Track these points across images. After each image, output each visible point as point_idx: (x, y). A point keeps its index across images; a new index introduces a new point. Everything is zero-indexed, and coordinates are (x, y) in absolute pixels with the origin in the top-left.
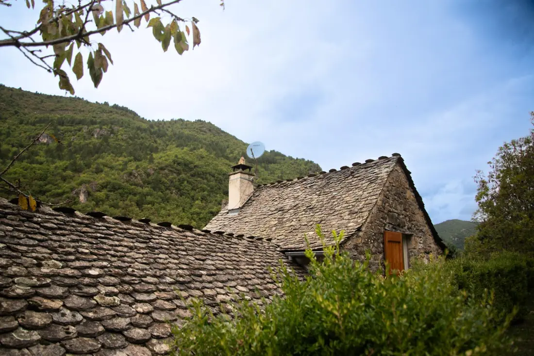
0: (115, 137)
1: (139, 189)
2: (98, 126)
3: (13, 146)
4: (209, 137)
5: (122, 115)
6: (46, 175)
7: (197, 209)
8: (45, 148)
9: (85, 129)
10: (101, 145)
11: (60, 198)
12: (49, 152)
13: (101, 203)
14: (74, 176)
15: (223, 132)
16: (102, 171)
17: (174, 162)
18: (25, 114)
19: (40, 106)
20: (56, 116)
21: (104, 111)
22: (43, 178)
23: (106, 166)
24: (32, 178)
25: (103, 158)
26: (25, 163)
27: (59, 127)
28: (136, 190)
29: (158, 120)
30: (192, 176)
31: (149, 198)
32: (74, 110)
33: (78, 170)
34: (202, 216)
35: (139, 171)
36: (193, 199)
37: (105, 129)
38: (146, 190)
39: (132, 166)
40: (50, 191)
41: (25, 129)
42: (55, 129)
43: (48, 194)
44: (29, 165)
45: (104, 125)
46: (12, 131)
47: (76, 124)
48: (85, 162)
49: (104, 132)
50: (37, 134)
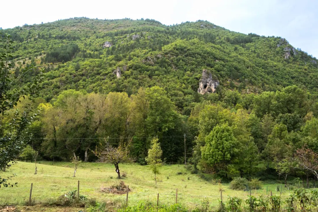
0: (144, 38)
1: (151, 67)
2: (135, 33)
3: (92, 51)
4: (205, 30)
5: (151, 25)
6: (101, 64)
7: (187, 77)
8: (107, 49)
9: (128, 36)
10: (135, 44)
11: (106, 76)
12: (108, 51)
13: (128, 77)
14: (116, 63)
16: (132, 59)
17: (174, 48)
18: (99, 33)
19: (107, 27)
20: (114, 31)
21: (141, 24)
22: (99, 66)
23: (135, 56)
24: (94, 67)
25: (134, 51)
27: (115, 37)
28: (149, 68)
30: (186, 56)
31: (157, 72)
32: (124, 26)
33: (119, 60)
34: (189, 80)
35: (152, 57)
36: (185, 70)
37: (138, 34)
38: (155, 68)
40: (102, 72)
41: (99, 41)
42: (113, 38)
43: (101, 74)
44: (94, 59)
45: (138, 32)
46: (92, 43)
47: (124, 34)
48: (123, 55)
49: (138, 36)
50: (104, 43)
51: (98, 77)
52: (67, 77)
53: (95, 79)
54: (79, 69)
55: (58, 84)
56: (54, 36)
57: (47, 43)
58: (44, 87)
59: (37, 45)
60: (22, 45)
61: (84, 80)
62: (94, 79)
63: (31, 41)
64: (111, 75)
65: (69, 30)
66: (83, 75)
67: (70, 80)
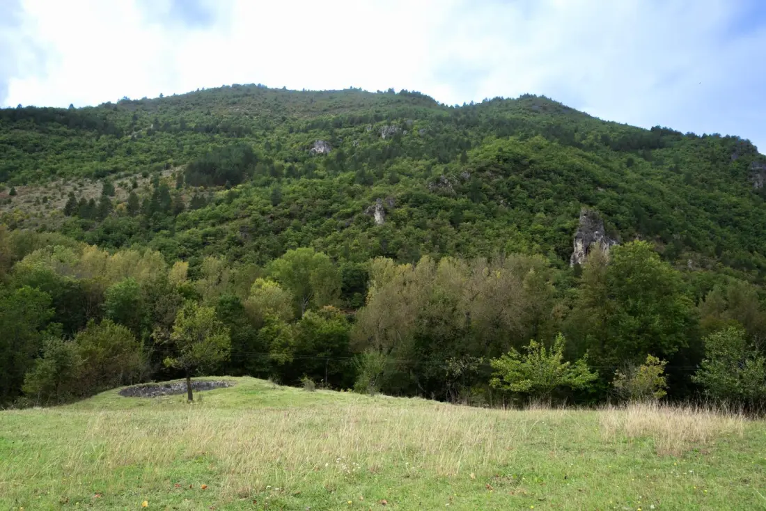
0: (409, 134)
1: (453, 202)
2: (385, 121)
3: (286, 161)
4: (543, 118)
5: (414, 104)
6: (330, 191)
7: (539, 226)
8: (323, 159)
9: (369, 128)
10: (392, 145)
11: (350, 219)
12: (328, 163)
13: (403, 222)
14: (364, 191)
15: (567, 108)
16: (398, 181)
17: (498, 157)
18: (294, 120)
19: (309, 107)
20: (332, 117)
21: (389, 103)
22: (327, 195)
23: (403, 174)
24: (314, 197)
25: (397, 163)
26: (303, 180)
27: (337, 130)
28: (447, 203)
29: (464, 104)
30: (528, 176)
31: (467, 213)
32: (351, 106)
33: (368, 182)
34: (548, 235)
35: (449, 176)
36: (532, 211)
37: (395, 124)
38: (462, 201)
39: (439, 170)
40: (337, 211)
41: (297, 138)
42: (332, 133)
43: (335, 215)
44: (308, 180)
45: (393, 120)
46: (283, 143)
47: (357, 123)
48: (375, 171)
49: (395, 129)
50: (312, 143)
51: (328, 221)
52: (256, 220)
53: (323, 226)
54: (281, 201)
55: (239, 234)
56: (193, 125)
57: (178, 141)
58: (205, 241)
59: (155, 146)
60: (121, 144)
61: (297, 228)
62: (319, 225)
63: (139, 136)
64: (360, 218)
65: (224, 113)
66: (291, 216)
67: (264, 226)
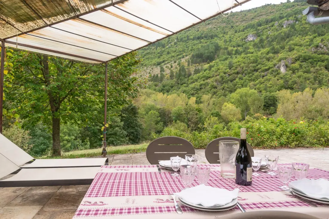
0: (300, 23)
1: (326, 57)
2: (285, 18)
3: (234, 47)
5: (302, 6)
6: (257, 59)
8: (252, 43)
9: (276, 24)
10: (290, 31)
11: (267, 72)
12: (255, 45)
13: (296, 71)
14: (274, 57)
16: (293, 49)
18: (237, 26)
19: (244, 18)
20: (256, 21)
21: (288, 7)
22: (255, 61)
23: (296, 45)
24: (248, 63)
25: (293, 40)
26: (243, 55)
27: (259, 28)
28: (323, 58)
32: (266, 14)
33: (276, 52)
35: (324, 43)
37: (291, 19)
39: (317, 41)
40: (261, 68)
41: (239, 35)
42: (257, 30)
43: (260, 71)
44: (245, 55)
45: (290, 17)
46: (232, 39)
47: (270, 22)
48: (280, 46)
49: (291, 22)
50: (246, 36)
51: (256, 74)
52: (222, 76)
53: (254, 76)
54: (233, 67)
55: (215, 84)
56: (192, 37)
57: (187, 45)
58: (201, 87)
59: (178, 49)
60: (165, 50)
61: (241, 79)
62: (251, 76)
63: (171, 46)
64: (273, 71)
65: (205, 29)
66: (238, 73)
67: (225, 79)
